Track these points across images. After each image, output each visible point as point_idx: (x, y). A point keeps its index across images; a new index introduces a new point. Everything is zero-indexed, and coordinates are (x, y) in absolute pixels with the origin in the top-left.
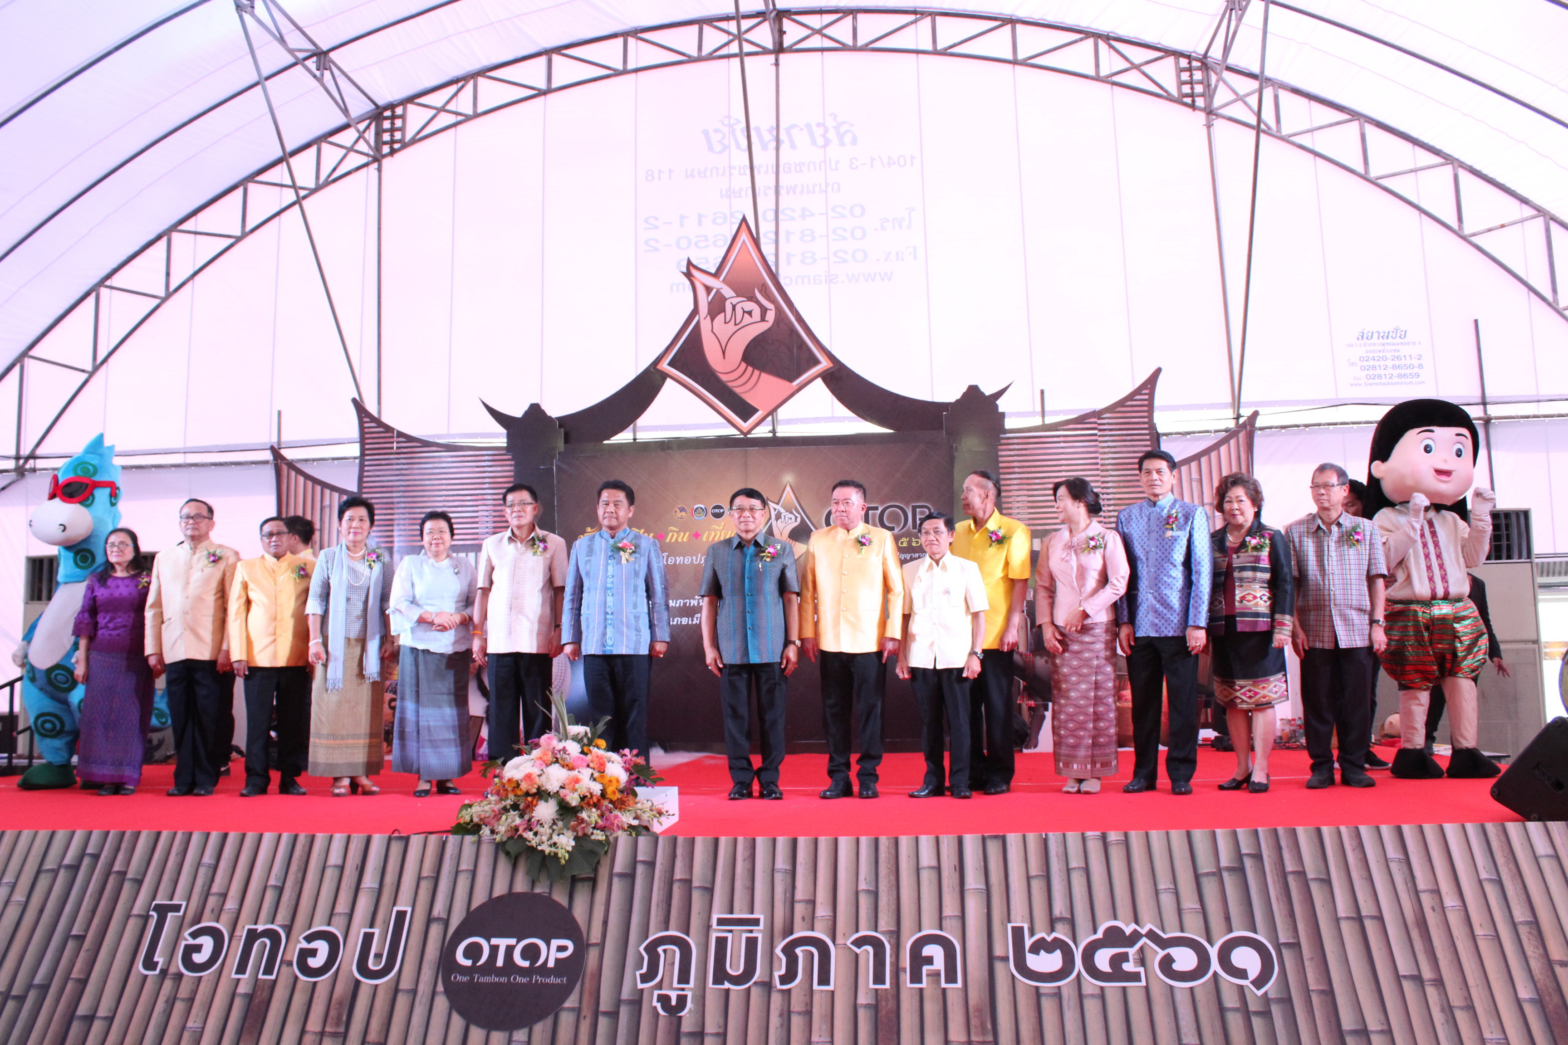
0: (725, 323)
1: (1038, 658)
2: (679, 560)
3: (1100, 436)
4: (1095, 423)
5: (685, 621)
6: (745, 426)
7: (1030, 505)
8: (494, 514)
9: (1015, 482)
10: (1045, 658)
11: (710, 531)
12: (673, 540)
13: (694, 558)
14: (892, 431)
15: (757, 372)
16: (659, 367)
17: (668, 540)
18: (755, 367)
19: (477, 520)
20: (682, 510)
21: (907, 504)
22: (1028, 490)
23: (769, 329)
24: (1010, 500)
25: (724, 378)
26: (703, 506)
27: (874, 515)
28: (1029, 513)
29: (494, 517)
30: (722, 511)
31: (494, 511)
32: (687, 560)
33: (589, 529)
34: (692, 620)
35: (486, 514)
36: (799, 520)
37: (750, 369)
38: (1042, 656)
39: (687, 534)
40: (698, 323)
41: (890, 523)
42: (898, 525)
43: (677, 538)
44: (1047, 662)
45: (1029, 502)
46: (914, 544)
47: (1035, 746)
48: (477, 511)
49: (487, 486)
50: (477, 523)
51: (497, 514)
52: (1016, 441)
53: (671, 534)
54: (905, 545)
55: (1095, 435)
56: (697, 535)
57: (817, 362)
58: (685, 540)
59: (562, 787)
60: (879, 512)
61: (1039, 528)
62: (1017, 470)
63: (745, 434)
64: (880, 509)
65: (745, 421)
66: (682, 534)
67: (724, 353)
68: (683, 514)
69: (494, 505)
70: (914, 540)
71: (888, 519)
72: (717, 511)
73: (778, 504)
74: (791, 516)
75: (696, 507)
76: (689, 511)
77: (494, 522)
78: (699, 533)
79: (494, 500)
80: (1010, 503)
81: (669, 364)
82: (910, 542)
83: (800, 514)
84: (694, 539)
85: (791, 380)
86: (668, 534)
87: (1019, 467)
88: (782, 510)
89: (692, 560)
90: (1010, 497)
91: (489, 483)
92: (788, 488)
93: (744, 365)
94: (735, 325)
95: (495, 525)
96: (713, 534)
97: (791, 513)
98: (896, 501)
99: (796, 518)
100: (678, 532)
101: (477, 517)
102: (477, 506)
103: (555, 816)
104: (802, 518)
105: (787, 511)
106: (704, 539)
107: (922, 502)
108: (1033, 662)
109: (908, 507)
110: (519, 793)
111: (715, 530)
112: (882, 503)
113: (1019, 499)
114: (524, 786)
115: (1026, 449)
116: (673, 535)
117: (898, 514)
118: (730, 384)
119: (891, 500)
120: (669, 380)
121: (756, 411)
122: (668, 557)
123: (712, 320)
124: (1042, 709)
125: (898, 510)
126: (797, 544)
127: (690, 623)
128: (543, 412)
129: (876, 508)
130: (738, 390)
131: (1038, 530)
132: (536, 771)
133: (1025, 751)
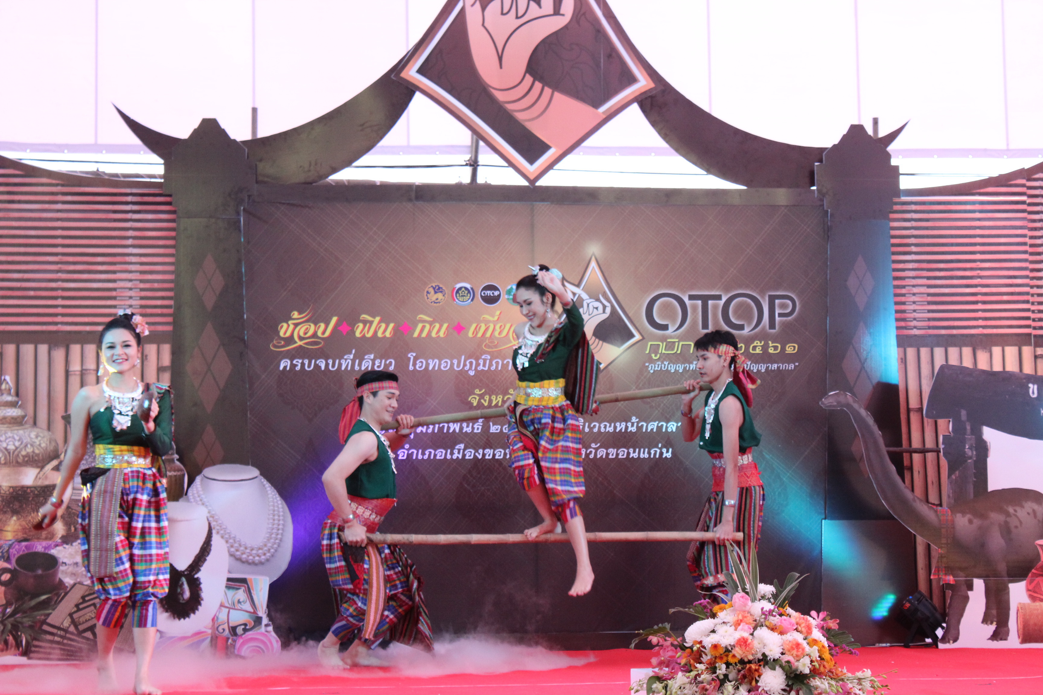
0: (502, 14)
1: (959, 516)
2: (433, 364)
3: (1030, 204)
4: (1023, 186)
5: (440, 454)
6: (532, 169)
7: (930, 299)
8: (142, 286)
9: (911, 266)
10: (968, 516)
11: (479, 322)
12: (424, 335)
13: (455, 362)
14: (745, 188)
15: (548, 91)
16: (403, 75)
17: (416, 335)
18: (545, 82)
19: (114, 294)
20: (438, 290)
21: (762, 293)
22: (929, 278)
23: (566, 27)
24: (903, 291)
25: (500, 96)
26: (468, 286)
27: (715, 307)
28: (929, 311)
29: (142, 290)
30: (496, 293)
31: (142, 281)
32: (445, 365)
33: (295, 314)
34: (452, 454)
35: (129, 285)
36: (608, 310)
37: (538, 85)
38: (964, 513)
39: (445, 325)
40: (463, 10)
41: (739, 317)
42: (749, 323)
43: (430, 332)
44: (970, 522)
45: (929, 295)
46: (771, 351)
47: (955, 640)
48: (114, 281)
49: (130, 242)
50: (114, 298)
51: (147, 286)
52: (913, 207)
53: (420, 326)
54: (758, 351)
55: (1023, 202)
56: (459, 328)
57: (632, 80)
58: (441, 334)
59: (782, 654)
60: (722, 302)
61: (943, 332)
62: (914, 249)
63: (532, 182)
64: (724, 299)
65: (531, 161)
66: (437, 326)
67: (500, 58)
68: (440, 296)
69: (142, 272)
70: (771, 344)
71: (735, 312)
72: (489, 293)
73: (578, 286)
74: (597, 304)
75: (458, 286)
76: (448, 291)
77: (142, 298)
78: (463, 325)
79: (142, 264)
80: (903, 295)
81: (420, 71)
82: (765, 348)
83: (609, 301)
84: (455, 333)
85: (596, 104)
86: (416, 326)
87: (916, 245)
88: (584, 296)
89: (452, 364)
90: (904, 287)
91: (134, 238)
92: (593, 264)
93: (529, 79)
94: (517, 17)
95: (144, 302)
96: (483, 328)
97: (598, 300)
98: (747, 287)
99: (604, 307)
100: (431, 323)
101: (115, 289)
102: (114, 272)
103: (783, 686)
104: (613, 307)
105: (591, 297)
106: (470, 334)
107: (785, 289)
108: (953, 521)
109: (763, 297)
110: (731, 660)
111: (487, 322)
112: (727, 290)
113: (915, 290)
114: (738, 653)
115: (927, 220)
116: (423, 327)
117: (749, 306)
118: (509, 107)
119: (740, 287)
120: (418, 96)
121: (546, 148)
122: (416, 359)
123: (483, 8)
124: (964, 587)
125: (749, 301)
126: (605, 344)
127: (449, 457)
128: (223, 133)
129: (719, 297)
130: (520, 116)
131: (943, 336)
132: (746, 635)
133: (941, 646)
